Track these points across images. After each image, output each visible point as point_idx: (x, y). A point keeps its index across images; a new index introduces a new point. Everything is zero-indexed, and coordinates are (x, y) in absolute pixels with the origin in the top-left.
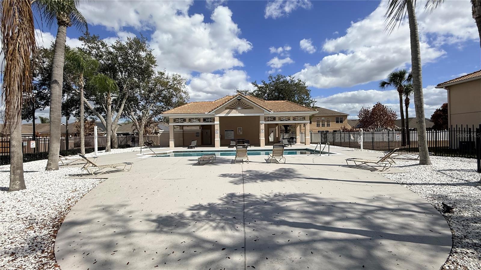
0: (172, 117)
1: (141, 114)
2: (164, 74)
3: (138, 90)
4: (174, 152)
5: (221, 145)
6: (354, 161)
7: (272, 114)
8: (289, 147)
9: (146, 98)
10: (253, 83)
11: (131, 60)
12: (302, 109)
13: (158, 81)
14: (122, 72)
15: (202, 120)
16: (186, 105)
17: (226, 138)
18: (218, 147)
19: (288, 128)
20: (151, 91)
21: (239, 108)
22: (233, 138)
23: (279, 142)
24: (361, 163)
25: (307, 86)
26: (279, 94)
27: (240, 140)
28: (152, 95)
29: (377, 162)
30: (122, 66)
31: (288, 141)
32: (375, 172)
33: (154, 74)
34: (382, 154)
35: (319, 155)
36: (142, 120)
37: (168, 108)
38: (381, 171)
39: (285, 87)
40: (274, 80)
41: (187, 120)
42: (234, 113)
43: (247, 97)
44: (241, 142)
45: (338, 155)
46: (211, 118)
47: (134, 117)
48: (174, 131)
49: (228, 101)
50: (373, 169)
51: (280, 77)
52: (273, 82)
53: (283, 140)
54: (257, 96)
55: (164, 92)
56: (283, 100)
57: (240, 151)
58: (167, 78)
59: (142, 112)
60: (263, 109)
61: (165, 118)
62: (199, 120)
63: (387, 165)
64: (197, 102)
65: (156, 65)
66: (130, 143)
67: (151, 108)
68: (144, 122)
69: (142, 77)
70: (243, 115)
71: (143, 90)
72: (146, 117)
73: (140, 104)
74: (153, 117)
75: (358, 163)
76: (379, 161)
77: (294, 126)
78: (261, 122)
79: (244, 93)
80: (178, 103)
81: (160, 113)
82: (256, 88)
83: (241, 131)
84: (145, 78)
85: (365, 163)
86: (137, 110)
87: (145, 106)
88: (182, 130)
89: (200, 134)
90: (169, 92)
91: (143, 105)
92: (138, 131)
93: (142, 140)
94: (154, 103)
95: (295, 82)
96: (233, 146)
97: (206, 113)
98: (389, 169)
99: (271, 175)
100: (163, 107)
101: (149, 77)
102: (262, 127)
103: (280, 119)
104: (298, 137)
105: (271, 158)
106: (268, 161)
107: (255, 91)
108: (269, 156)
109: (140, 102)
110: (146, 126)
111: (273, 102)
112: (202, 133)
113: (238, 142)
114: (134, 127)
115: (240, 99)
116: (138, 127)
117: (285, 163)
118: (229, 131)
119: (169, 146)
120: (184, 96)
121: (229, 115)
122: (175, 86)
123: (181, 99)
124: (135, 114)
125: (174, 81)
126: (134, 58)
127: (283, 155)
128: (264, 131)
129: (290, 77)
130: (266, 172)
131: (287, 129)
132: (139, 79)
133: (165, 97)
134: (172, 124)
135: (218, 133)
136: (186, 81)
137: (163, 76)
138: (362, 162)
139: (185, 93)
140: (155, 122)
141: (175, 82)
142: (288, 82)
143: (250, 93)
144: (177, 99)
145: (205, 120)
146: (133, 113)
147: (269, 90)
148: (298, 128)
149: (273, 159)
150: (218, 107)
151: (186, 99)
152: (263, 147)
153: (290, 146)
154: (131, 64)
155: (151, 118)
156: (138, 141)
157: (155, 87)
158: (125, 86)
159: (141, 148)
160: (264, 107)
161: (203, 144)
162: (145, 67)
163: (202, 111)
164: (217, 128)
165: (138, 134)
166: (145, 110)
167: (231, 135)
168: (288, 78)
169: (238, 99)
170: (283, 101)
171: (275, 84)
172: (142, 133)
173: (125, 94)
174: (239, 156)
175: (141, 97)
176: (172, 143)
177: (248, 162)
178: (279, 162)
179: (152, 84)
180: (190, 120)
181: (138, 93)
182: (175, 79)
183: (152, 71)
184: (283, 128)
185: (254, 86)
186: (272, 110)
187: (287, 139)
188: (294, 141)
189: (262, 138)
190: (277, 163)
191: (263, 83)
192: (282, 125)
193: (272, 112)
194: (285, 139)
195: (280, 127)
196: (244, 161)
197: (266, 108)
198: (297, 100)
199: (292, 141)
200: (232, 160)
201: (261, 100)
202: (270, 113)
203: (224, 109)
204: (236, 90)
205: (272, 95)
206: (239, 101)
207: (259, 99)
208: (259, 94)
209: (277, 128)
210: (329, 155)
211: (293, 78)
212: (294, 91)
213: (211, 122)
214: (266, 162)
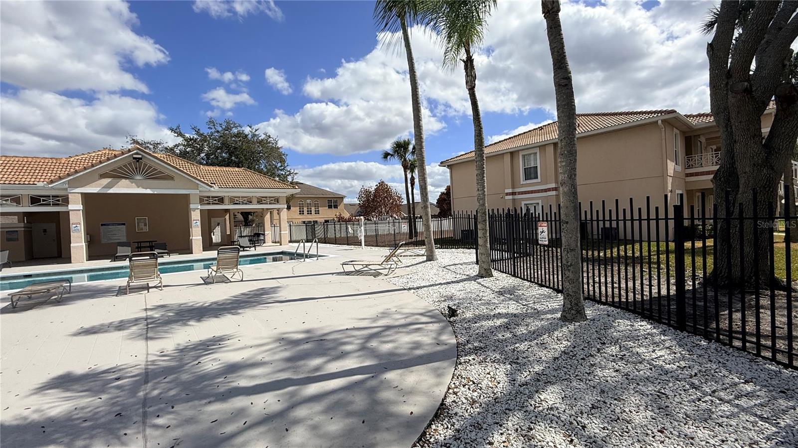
5: (91, 257)
6: (353, 265)
7: (216, 191)
8: (252, 251)
10: (172, 130)
12: (272, 184)
15: (26, 201)
17: (104, 241)
18: (80, 262)
19: (250, 217)
21: (138, 177)
22: (124, 240)
23: (232, 243)
24: (361, 267)
25: (281, 147)
26: (231, 156)
27: (143, 245)
29: (380, 263)
31: (250, 241)
32: (380, 277)
34: (386, 251)
35: (303, 260)
38: (386, 275)
39: (242, 145)
40: (220, 129)
42: (124, 187)
43: (158, 156)
44: (145, 247)
45: (332, 258)
46: (58, 197)
49: (108, 159)
50: (376, 274)
51: (232, 126)
52: (218, 132)
53: (240, 239)
54: (183, 155)
56: (238, 167)
57: (138, 266)
60: (197, 182)
62: (17, 200)
63: (392, 266)
70: (149, 191)
75: (358, 268)
76: (383, 262)
77: (261, 214)
78: (192, 206)
79: (151, 147)
82: (180, 140)
83: (145, 225)
85: (367, 266)
89: (21, 237)
95: (260, 138)
96: (123, 258)
97: (41, 184)
98: (395, 272)
99: (214, 306)
102: (196, 216)
103: (233, 201)
104: (269, 233)
105: (214, 273)
106: (207, 281)
107: (177, 146)
108: (210, 270)
111: (218, 168)
112: (28, 233)
113: (138, 248)
115: (141, 159)
117: (242, 281)
118: (113, 224)
121: (111, 191)
127: (239, 266)
128: (199, 223)
129: (250, 127)
130: (201, 304)
131: (247, 218)
135: (79, 231)
138: (363, 265)
142: (246, 136)
143: (166, 148)
145: (35, 200)
147: (210, 147)
148: (267, 217)
149: (219, 277)
150: (76, 172)
152: (198, 252)
153: (253, 248)
160: (199, 178)
161: (33, 259)
163: (27, 179)
164: (77, 219)
167: (120, 233)
168: (247, 130)
169: (134, 158)
170: (237, 169)
171: (221, 136)
174: (137, 278)
177: (160, 287)
178: (232, 280)
184: (240, 217)
185: (176, 135)
186: (216, 185)
187: (248, 236)
188: (261, 240)
189: (196, 237)
190: (226, 283)
191: (196, 131)
192: (238, 212)
193: (216, 188)
194: (243, 236)
195: (234, 215)
196: (150, 286)
197: (202, 179)
198: (265, 170)
199: (258, 240)
200: (120, 287)
201: (190, 164)
202: (212, 189)
203: (97, 176)
204: (129, 138)
205: (215, 156)
206: (138, 161)
207: (188, 162)
208: (188, 153)
209: (227, 217)
210: (317, 259)
211: (256, 130)
212: (259, 154)
213: (57, 205)
214: (204, 282)
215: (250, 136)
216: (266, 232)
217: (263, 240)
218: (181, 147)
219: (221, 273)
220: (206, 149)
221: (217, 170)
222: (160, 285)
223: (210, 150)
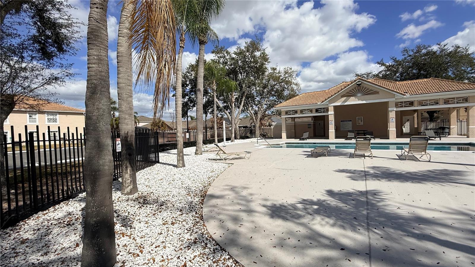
0: (284, 110)
1: (257, 109)
2: (276, 69)
3: (254, 87)
4: (286, 143)
5: (336, 137)
7: (408, 97)
8: (437, 141)
9: (261, 94)
10: (379, 63)
11: (248, 61)
12: (461, 86)
13: (271, 76)
14: (241, 74)
15: (314, 111)
16: (297, 97)
17: (342, 129)
18: (333, 138)
19: (435, 115)
20: (264, 88)
21: (359, 95)
22: (351, 129)
23: (419, 133)
25: (473, 53)
26: (420, 70)
27: (360, 132)
28: (266, 91)
30: (242, 68)
31: (435, 133)
33: (267, 71)
36: (258, 114)
37: (280, 101)
39: (431, 60)
40: (411, 53)
41: (299, 112)
42: (353, 101)
43: (370, 81)
44: (360, 133)
46: (324, 108)
47: (251, 111)
48: (286, 124)
49: (345, 87)
51: (422, 48)
52: (410, 56)
53: (426, 131)
54: (385, 77)
55: (276, 87)
56: (426, 78)
57: (360, 144)
58: (279, 73)
59: (257, 106)
60: (394, 93)
61: (277, 111)
62: (311, 111)
64: (308, 93)
65: (269, 62)
66: (249, 135)
67: (265, 103)
68: (259, 116)
69: (257, 75)
70: (364, 102)
71: (258, 87)
72: (261, 111)
73: (256, 100)
74: (267, 111)
77: (449, 111)
78: (390, 109)
79: (366, 76)
80: (289, 95)
81: (273, 107)
82: (383, 68)
83: (362, 121)
84: (260, 76)
86: (253, 105)
87: (260, 101)
88: (294, 122)
89: (312, 126)
90: (281, 86)
91: (258, 101)
92: (255, 124)
93: (258, 132)
94: (268, 98)
95: (448, 51)
96: (350, 139)
97: (319, 103)
99: (408, 175)
100: (275, 101)
101: (263, 74)
102: (392, 115)
103: (421, 103)
104: (454, 127)
105: (406, 154)
106: (401, 158)
107: (381, 72)
108: (403, 151)
109: (256, 98)
110: (261, 119)
111: (409, 82)
112: (314, 125)
113: (357, 133)
114: (251, 121)
115: (361, 84)
116: (255, 120)
117: (429, 161)
118: (346, 121)
119: (281, 138)
120: (295, 87)
121: (346, 104)
122: (287, 79)
123: (292, 91)
124: (252, 109)
125: (285, 75)
126: (250, 59)
127: (427, 151)
128: (394, 120)
129: (439, 45)
131: (432, 115)
132: (255, 77)
133: (277, 91)
134: (284, 117)
135: (332, 124)
136: (297, 73)
137: (275, 72)
139: (296, 84)
140: (269, 116)
141: (287, 75)
142: (435, 53)
143: (374, 75)
144: (288, 92)
145: (317, 111)
146: (250, 109)
147: (403, 68)
148: (454, 115)
149: (410, 156)
150: (332, 96)
151: (297, 91)
152: (393, 139)
153: (439, 139)
154: (248, 65)
155: (265, 112)
156: (255, 133)
157: (268, 82)
158: (244, 86)
159: (258, 139)
160: (395, 90)
161: (315, 136)
162: (259, 66)
163: (314, 102)
164: (332, 119)
165: (254, 126)
166: (260, 105)
167: (349, 126)
168: (435, 48)
169: (357, 84)
170: (426, 80)
171: (412, 59)
172: (258, 125)
173: (244, 93)
174: (360, 150)
175: (257, 93)
176: (284, 135)
177: (371, 157)
178: (420, 160)
179: (265, 80)
180: (302, 112)
181: (255, 90)
182: (286, 73)
183: (266, 68)
184: (426, 115)
185: (380, 65)
186: (408, 93)
187: (434, 129)
188: (446, 132)
189: (392, 129)
190: (416, 161)
191: (393, 60)
192: (425, 112)
193: (408, 95)
194: (429, 129)
195: (421, 114)
196: (365, 155)
197: (398, 91)
198: (453, 76)
199: (443, 133)
200: (350, 153)
201: (390, 82)
202: (405, 96)
203: (340, 97)
204: (354, 74)
205: (407, 73)
206: (359, 86)
207: (388, 81)
208: (388, 75)
209: (416, 115)
211: (445, 46)
212: (447, 64)
213: (324, 112)
214: (398, 158)
215: (438, 52)
216: (451, 127)
217: (448, 132)
218: (383, 72)
219: (412, 154)
220: (400, 70)
221: (409, 83)
222: (371, 155)
223: (403, 70)
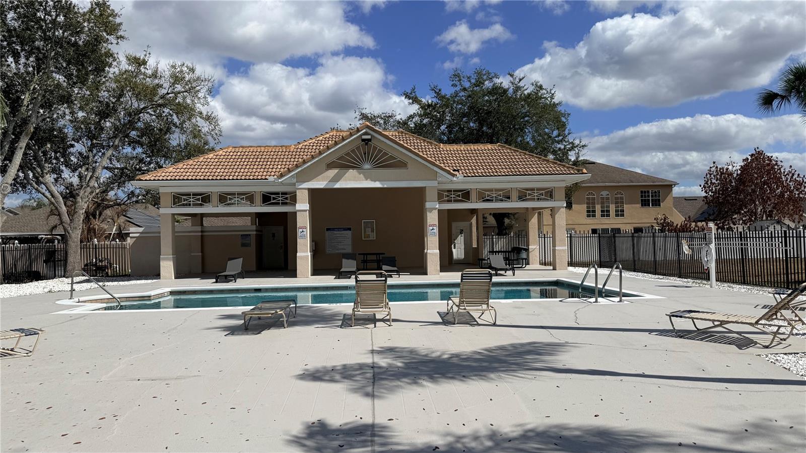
0: (167, 190)
1: (75, 180)
2: (144, 63)
3: (63, 108)
4: (172, 293)
5: (316, 271)
6: (693, 319)
7: (459, 181)
8: (508, 277)
9: (90, 131)
10: (407, 96)
11: (44, 20)
12: (544, 167)
13: (127, 82)
14: (16, 56)
15: (258, 199)
16: (211, 156)
17: (329, 250)
18: (305, 277)
19: (507, 221)
20: (106, 112)
21: (367, 166)
22: (349, 250)
23: (480, 262)
24: (710, 324)
25: (560, 103)
26: (481, 126)
27: (370, 258)
28: (108, 124)
29: (753, 321)
30: (18, 37)
31: (506, 259)
32: (751, 350)
33: (115, 63)
34: (767, 296)
35: (593, 300)
36: (79, 199)
37: (157, 163)
38: (767, 347)
39: (499, 105)
40: (467, 85)
41: (215, 199)
42: (353, 180)
43: (390, 134)
44: (372, 261)
45: (647, 300)
46: (286, 194)
47: (54, 189)
48: (174, 231)
49: (336, 143)
50: (743, 343)
51: (485, 77)
52: (465, 89)
53: (491, 256)
54: (419, 130)
55: (145, 117)
56: (492, 142)
58: (155, 75)
59: (77, 174)
60: (436, 169)
61: (148, 192)
62: (250, 198)
63: (782, 330)
64: (243, 147)
65: (122, 37)
66: (40, 266)
67: (106, 162)
68: (83, 204)
69: (78, 70)
70: (378, 185)
71: (81, 108)
72: (89, 190)
73: (72, 150)
74: (112, 189)
75: (702, 325)
76: (761, 319)
77: (523, 217)
78: (428, 205)
79: (382, 122)
80: (186, 148)
81: (132, 178)
82: (415, 109)
83: (372, 231)
84: (87, 74)
85: (722, 323)
86: (63, 168)
87: (88, 157)
88: (199, 228)
89: (253, 239)
90: (159, 116)
91: (80, 154)
92: (65, 229)
93: (76, 258)
94: (116, 148)
95: (526, 92)
96: (347, 275)
97: (271, 179)
98: (788, 341)
99: (455, 360)
100: (141, 161)
101: (100, 70)
102: (432, 219)
103: (484, 197)
104: (535, 248)
105: (455, 309)
106: (447, 320)
107: (411, 117)
108: (450, 303)
109: (72, 146)
110: (90, 216)
111: (463, 147)
112: (259, 238)
113: (363, 262)
114: (54, 220)
115: (369, 140)
116: (66, 218)
117: (494, 325)
118: (339, 229)
119: (157, 275)
120: (205, 127)
121: (338, 185)
122: (179, 100)
123: (195, 137)
124: (56, 180)
125: (174, 84)
126: (54, 14)
127: (490, 301)
128: (436, 230)
129: (512, 76)
130: (438, 354)
131: (501, 222)
132: (69, 77)
133: (147, 130)
134: (167, 210)
135: (304, 237)
136: (210, 84)
137: (143, 70)
138: (713, 321)
139: (208, 118)
140: (119, 205)
141: (179, 88)
142: (505, 91)
143: (399, 122)
144: (184, 137)
145: (267, 198)
146: (50, 178)
147: (453, 115)
148: (534, 222)
149: (463, 314)
150: (304, 162)
151: (209, 138)
152: (435, 275)
153: (510, 273)
154: (44, 32)
155: (105, 192)
156: (66, 260)
157: (118, 100)
158: (26, 98)
159: (72, 283)
160: (438, 163)
161: (263, 268)
162: (86, 43)
163: (260, 173)
164: (304, 222)
165: (64, 238)
166: (87, 169)
167: (344, 241)
168: (504, 82)
169: (363, 140)
170: (489, 146)
171: (469, 96)
172: (76, 235)
173: (25, 122)
174: (365, 305)
175: (77, 129)
176: (167, 267)
177: (388, 320)
178: (480, 321)
179: (109, 91)
180: (223, 199)
181: (68, 117)
182: (177, 79)
183: (109, 54)
184: (492, 221)
185: (411, 101)
186: (461, 172)
187: (504, 252)
188: (523, 259)
189: (433, 252)
190: (472, 325)
191: (435, 92)
192: (490, 214)
193: (460, 176)
194: (496, 252)
195: (484, 218)
196: (377, 318)
197: (442, 165)
198: (532, 144)
199: (517, 260)
200: (345, 315)
201: (428, 142)
202: (455, 179)
203: (324, 166)
204: (357, 113)
205: (460, 128)
206: (367, 144)
207: (424, 141)
208: (425, 125)
209: (474, 221)
210: (621, 301)
211: (520, 80)
212: (523, 118)
213: (286, 203)
214: (442, 321)
215: (511, 91)
216: (530, 247)
217: (525, 259)
218: (417, 119)
219: (465, 309)
220: (448, 118)
221: (462, 149)
222: (388, 317)
223: (453, 120)
